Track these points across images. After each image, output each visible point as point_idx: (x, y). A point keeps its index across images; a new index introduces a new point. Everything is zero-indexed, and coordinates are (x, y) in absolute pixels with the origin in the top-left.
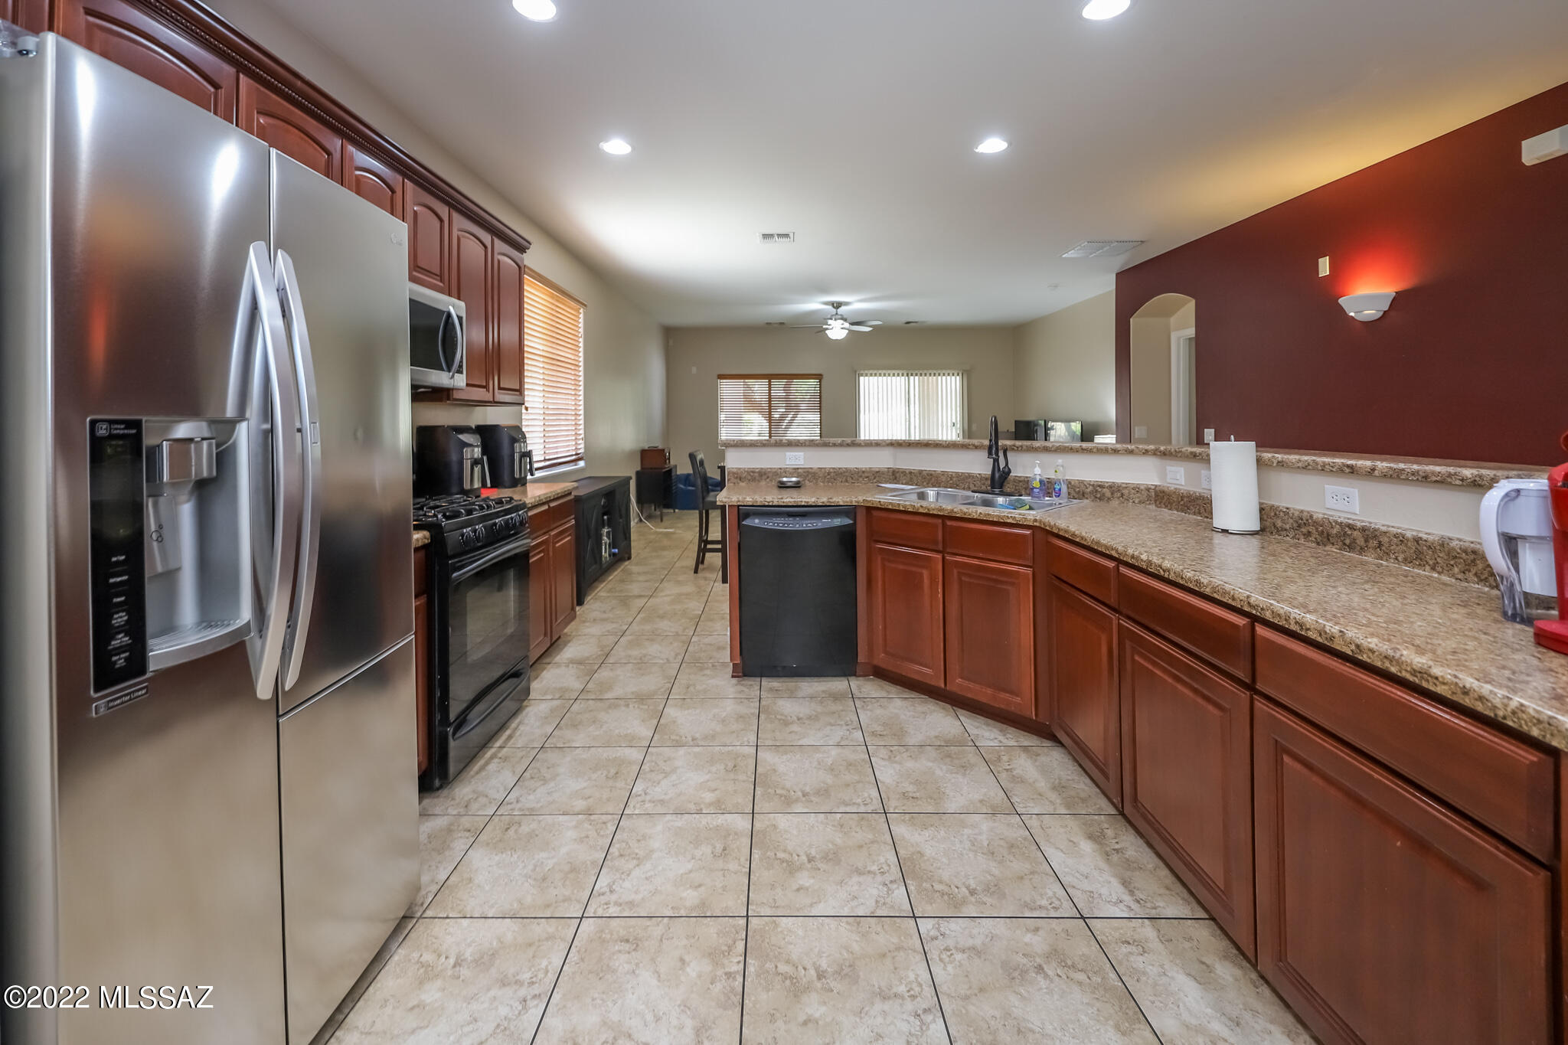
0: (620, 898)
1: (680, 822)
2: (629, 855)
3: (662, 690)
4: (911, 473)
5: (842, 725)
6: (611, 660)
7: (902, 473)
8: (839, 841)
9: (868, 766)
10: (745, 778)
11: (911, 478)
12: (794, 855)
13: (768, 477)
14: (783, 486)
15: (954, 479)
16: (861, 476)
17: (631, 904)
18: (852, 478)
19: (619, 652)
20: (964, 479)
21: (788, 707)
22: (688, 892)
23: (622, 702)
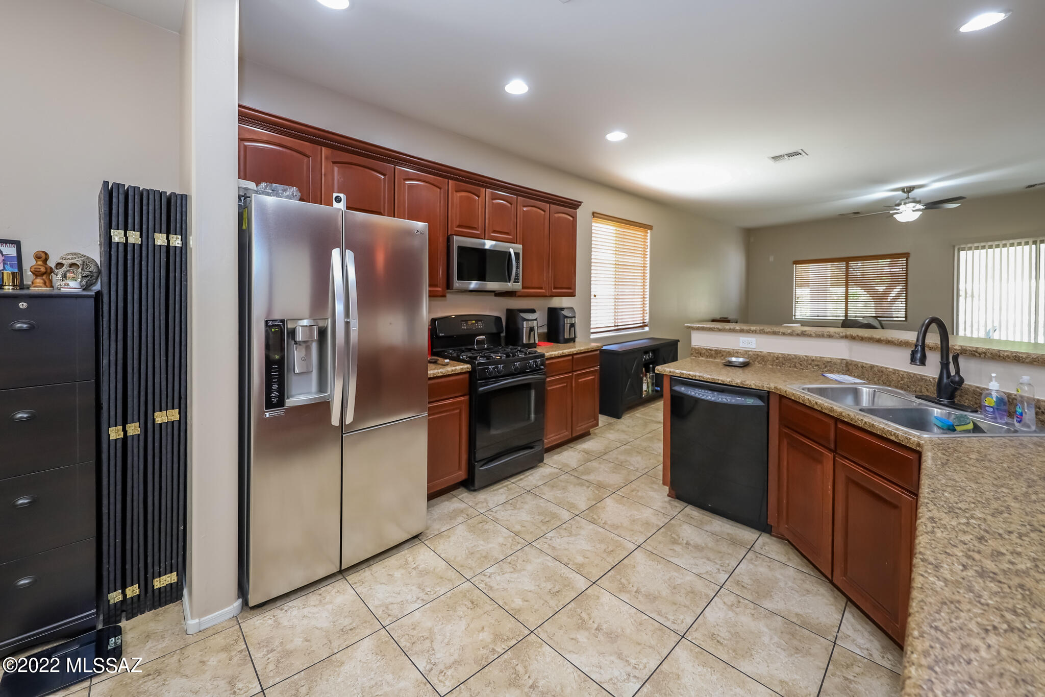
0: (489, 582)
1: (551, 563)
2: (513, 565)
3: (616, 486)
4: (862, 367)
5: (717, 564)
6: (605, 457)
7: (855, 365)
8: (628, 631)
9: (706, 600)
10: (611, 561)
11: (863, 372)
12: (592, 620)
13: (722, 356)
14: (729, 365)
15: (906, 380)
16: (810, 364)
17: (491, 588)
18: (801, 365)
19: (614, 454)
20: (915, 382)
21: (688, 532)
22: (519, 600)
23: (587, 484)
